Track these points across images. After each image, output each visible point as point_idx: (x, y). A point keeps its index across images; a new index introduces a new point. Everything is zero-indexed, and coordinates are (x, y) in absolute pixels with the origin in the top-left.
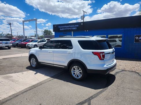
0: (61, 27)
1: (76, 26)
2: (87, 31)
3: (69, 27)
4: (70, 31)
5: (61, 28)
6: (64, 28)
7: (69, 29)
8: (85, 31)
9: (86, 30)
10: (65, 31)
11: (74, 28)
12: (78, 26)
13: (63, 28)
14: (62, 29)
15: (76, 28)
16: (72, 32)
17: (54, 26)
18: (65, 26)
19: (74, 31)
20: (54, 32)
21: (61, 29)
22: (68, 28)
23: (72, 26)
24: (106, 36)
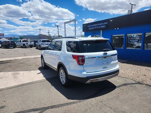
0: (89, 26)
1: (105, 23)
2: (118, 28)
3: (98, 26)
4: (99, 29)
5: (90, 27)
6: (93, 27)
7: (98, 27)
8: (115, 29)
9: (117, 28)
11: (103, 27)
12: (107, 23)
14: (91, 28)
15: (105, 26)
16: (101, 31)
18: (94, 25)
19: (103, 29)
21: (89, 29)
22: (96, 26)
23: (101, 24)
24: (141, 34)
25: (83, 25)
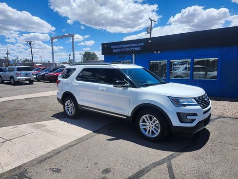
0: (114, 47)
1: (139, 44)
2: (159, 52)
3: (129, 47)
4: (130, 53)
5: (116, 49)
6: (121, 48)
7: (128, 49)
8: (155, 52)
9: (157, 52)
10: (120, 53)
11: (137, 49)
12: (143, 44)
13: (118, 48)
14: (117, 50)
15: (140, 48)
16: (133, 55)
17: (103, 45)
18: (122, 46)
19: (136, 52)
21: (114, 51)
22: (126, 48)
23: (133, 45)
24: (189, 60)
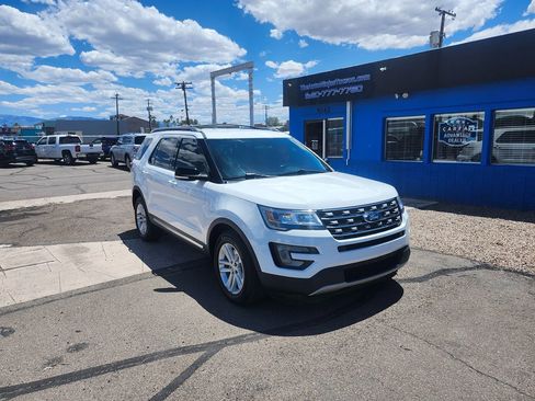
0: (307, 87)
1: (361, 78)
2: (405, 95)
3: (338, 86)
4: (342, 99)
5: (310, 91)
6: (320, 89)
7: (336, 91)
8: (397, 96)
9: (401, 95)
10: (322, 100)
11: (354, 89)
12: (367, 77)
13: (315, 90)
14: (314, 95)
15: (362, 87)
16: (348, 104)
18: (324, 83)
19: (353, 97)
20: (288, 108)
21: (307, 96)
22: (331, 88)
23: (347, 80)
25: (286, 82)
